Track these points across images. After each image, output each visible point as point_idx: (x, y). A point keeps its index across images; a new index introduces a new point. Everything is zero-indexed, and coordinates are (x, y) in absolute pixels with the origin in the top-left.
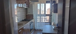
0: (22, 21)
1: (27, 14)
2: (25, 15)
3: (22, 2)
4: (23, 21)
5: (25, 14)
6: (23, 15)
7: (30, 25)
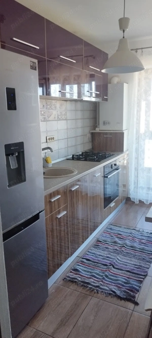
0: (73, 158)
1: (97, 130)
2: (89, 136)
3: (79, 76)
4: (75, 158)
5: (87, 130)
6: (79, 132)
7: (105, 177)
